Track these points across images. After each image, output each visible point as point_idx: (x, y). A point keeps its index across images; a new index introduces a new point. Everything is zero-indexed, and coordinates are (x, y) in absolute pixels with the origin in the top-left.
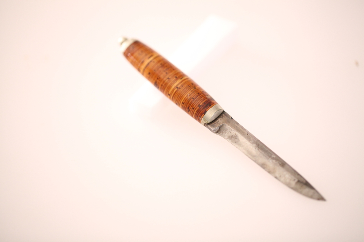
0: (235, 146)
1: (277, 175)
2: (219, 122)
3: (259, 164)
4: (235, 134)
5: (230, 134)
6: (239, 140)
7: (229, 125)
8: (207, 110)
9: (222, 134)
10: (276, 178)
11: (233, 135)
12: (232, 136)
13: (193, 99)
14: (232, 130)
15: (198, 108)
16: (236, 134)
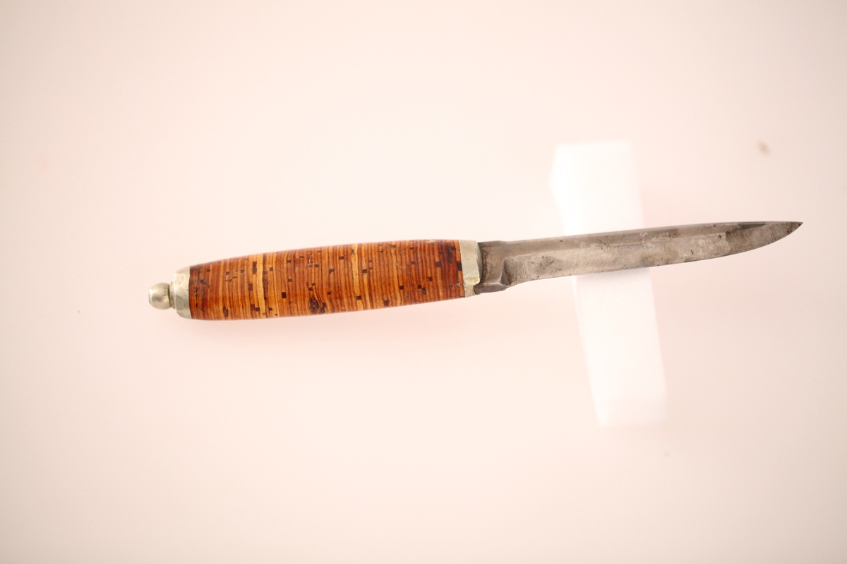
0: (563, 275)
1: (686, 255)
2: (494, 265)
3: (637, 267)
4: (542, 260)
5: (533, 266)
6: (560, 261)
7: (514, 255)
8: (458, 259)
9: (521, 277)
10: (687, 260)
11: (539, 262)
12: (541, 265)
13: (414, 263)
14: (529, 258)
15: (439, 270)
16: (543, 257)
